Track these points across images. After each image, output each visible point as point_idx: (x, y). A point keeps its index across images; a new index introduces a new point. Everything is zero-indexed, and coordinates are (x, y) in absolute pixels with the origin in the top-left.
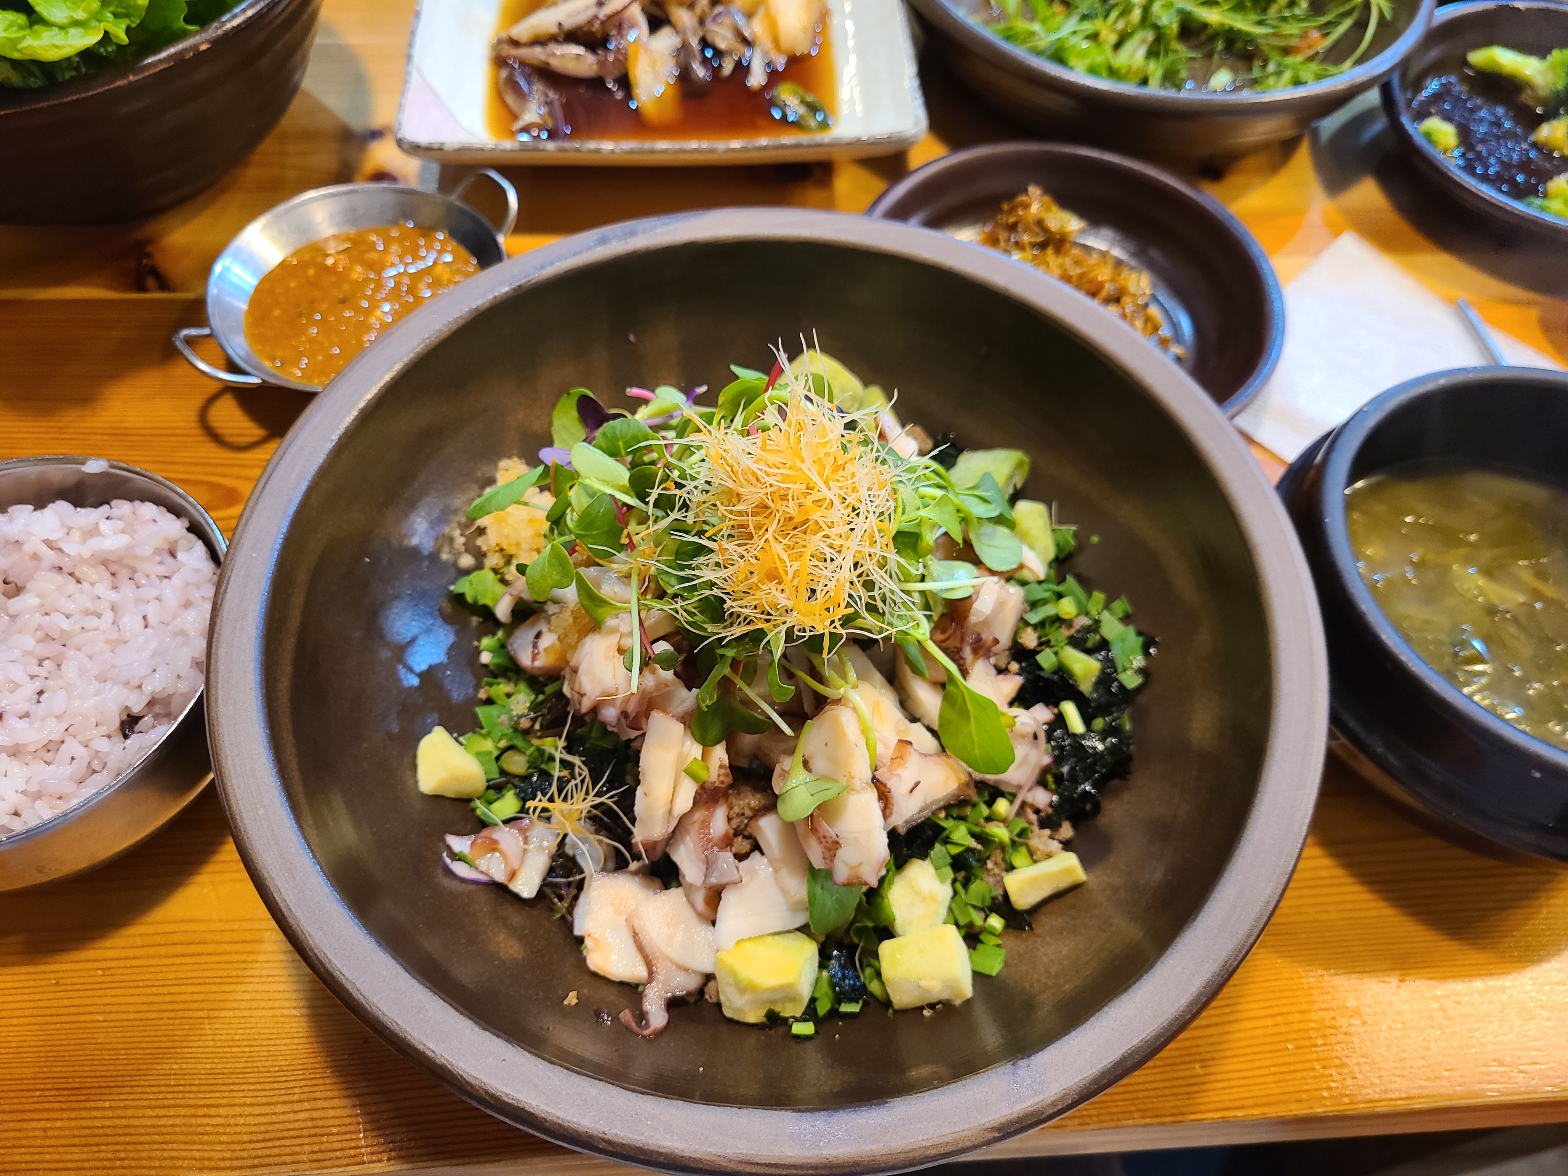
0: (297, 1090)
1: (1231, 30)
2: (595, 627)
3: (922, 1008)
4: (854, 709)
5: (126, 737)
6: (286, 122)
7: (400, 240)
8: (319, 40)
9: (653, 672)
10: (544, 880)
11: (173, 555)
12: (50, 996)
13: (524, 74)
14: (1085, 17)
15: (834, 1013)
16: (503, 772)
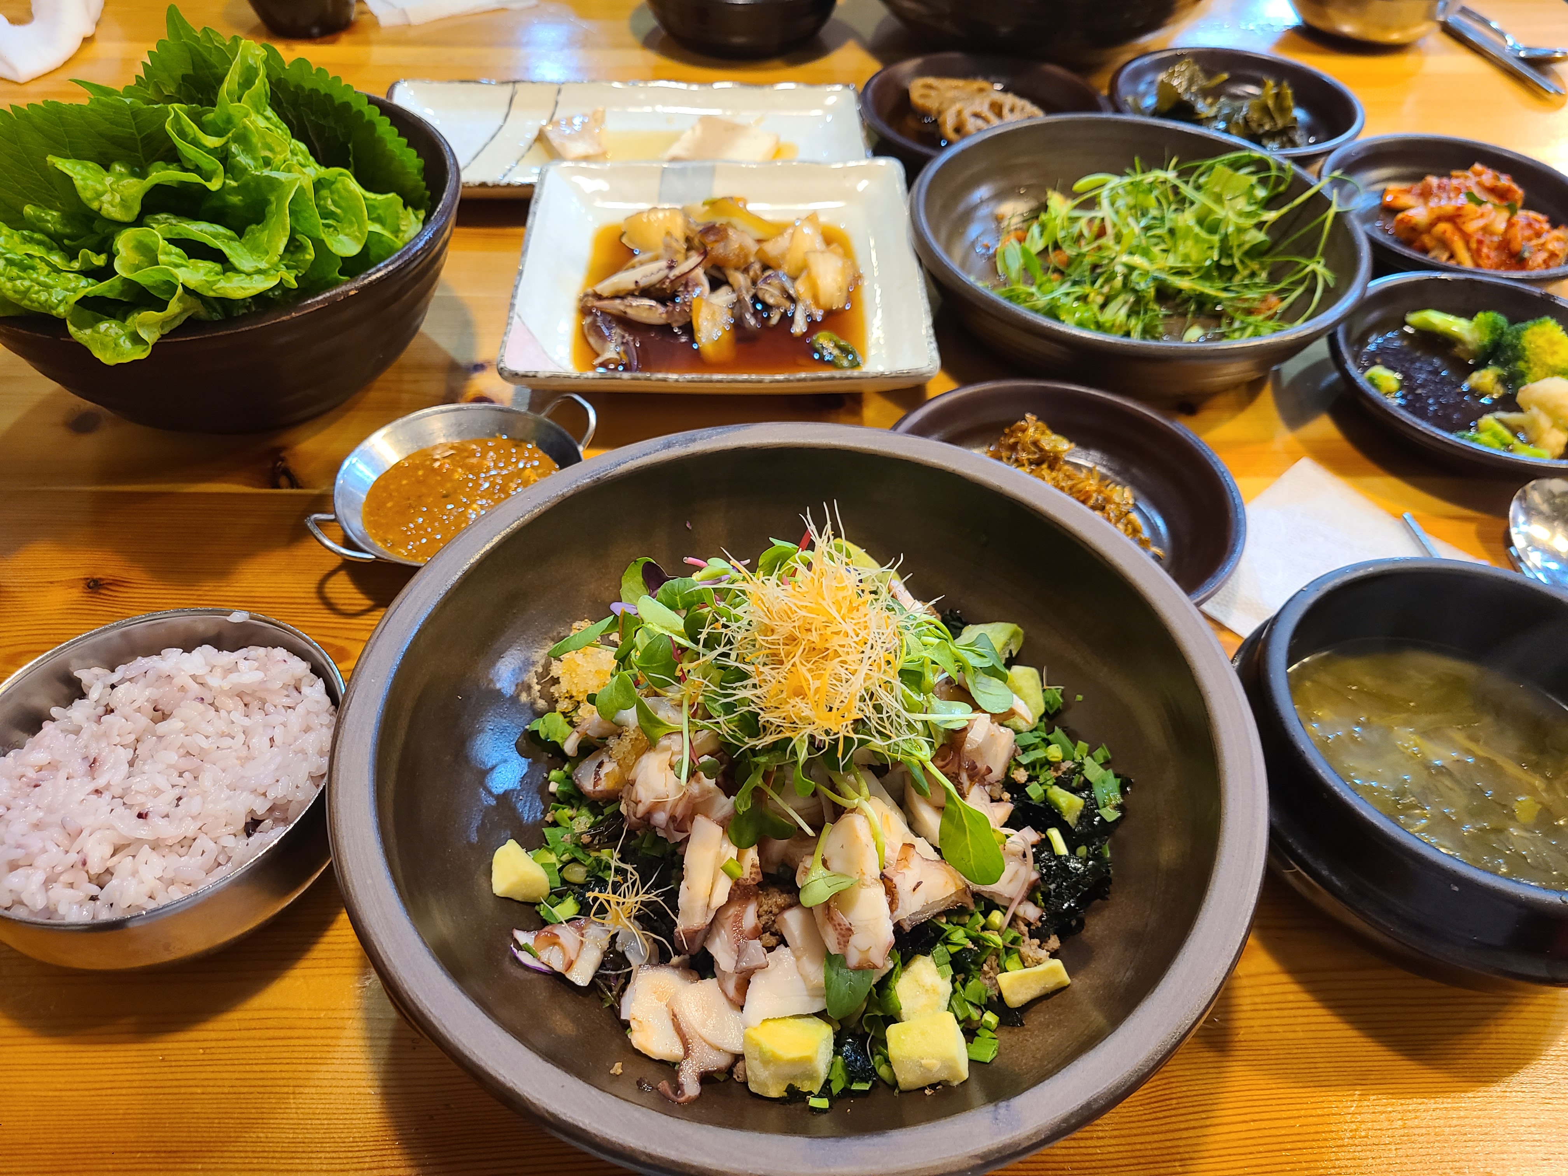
0: (368, 1159)
1: (1201, 294)
2: (651, 745)
3: (924, 1088)
4: (866, 817)
5: (249, 835)
6: (405, 357)
7: (496, 449)
8: (438, 293)
9: (699, 781)
10: (596, 972)
11: (298, 690)
12: (156, 1070)
13: (604, 321)
14: (1075, 283)
15: (846, 1092)
16: (564, 882)
